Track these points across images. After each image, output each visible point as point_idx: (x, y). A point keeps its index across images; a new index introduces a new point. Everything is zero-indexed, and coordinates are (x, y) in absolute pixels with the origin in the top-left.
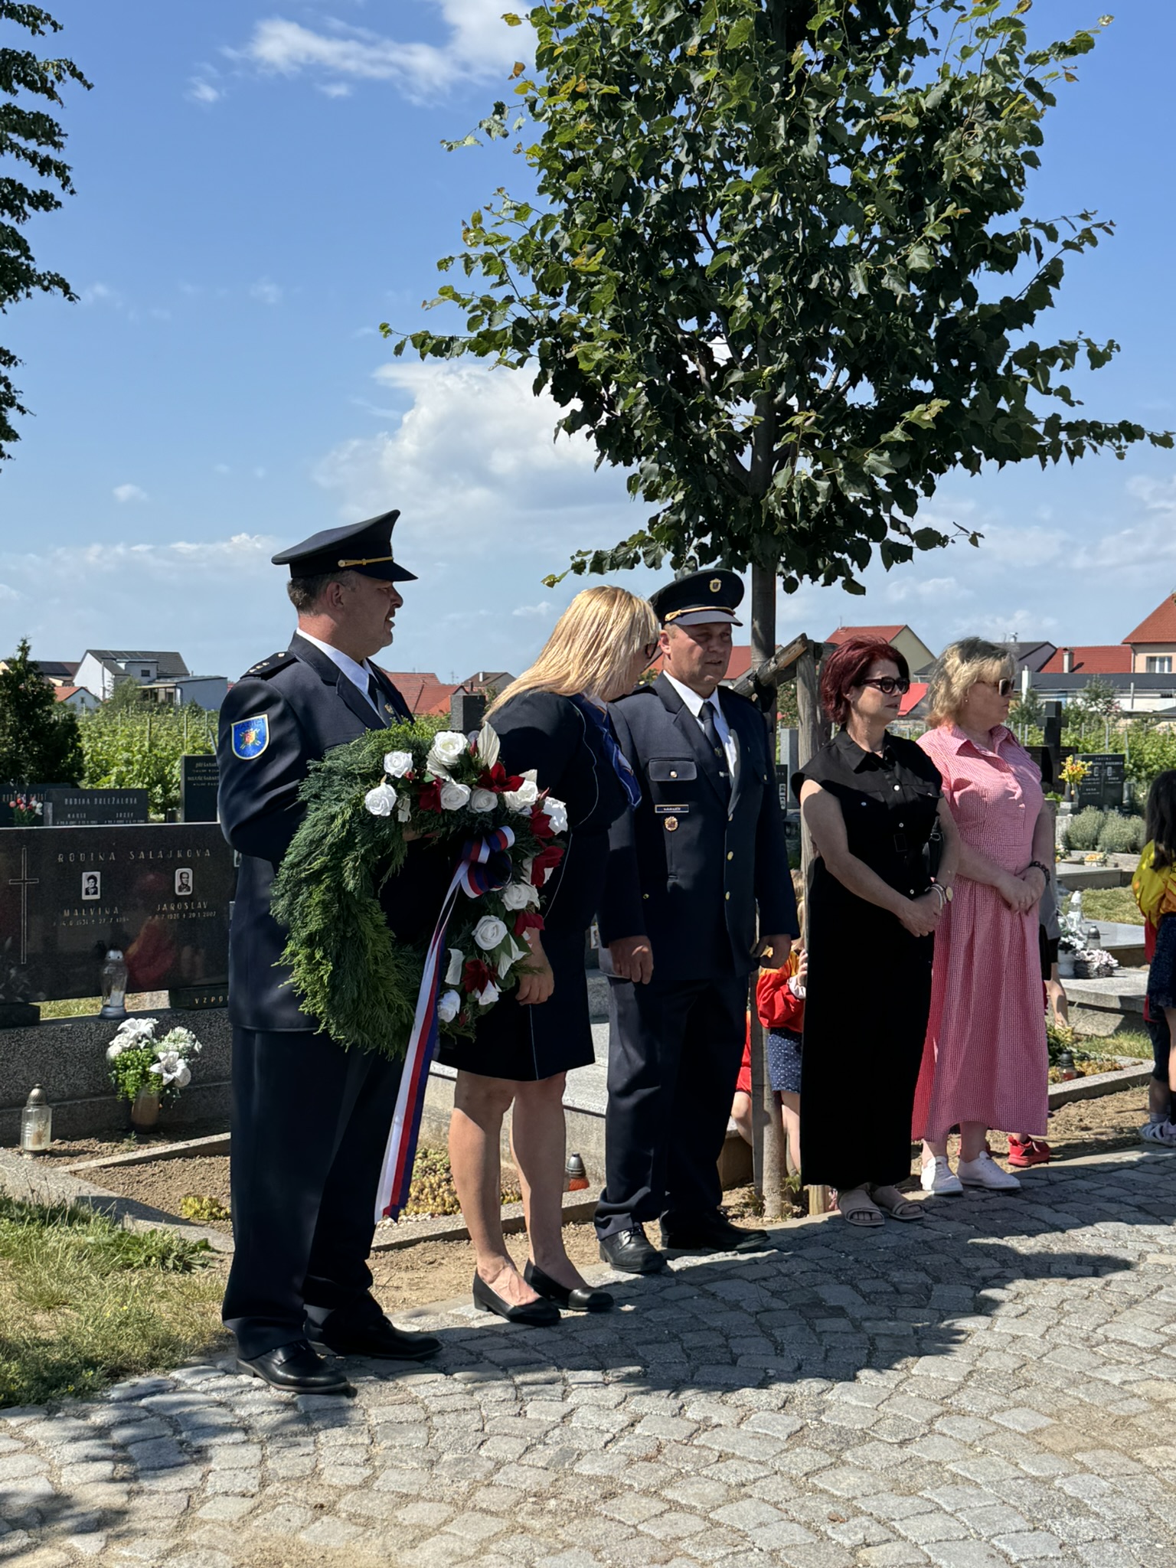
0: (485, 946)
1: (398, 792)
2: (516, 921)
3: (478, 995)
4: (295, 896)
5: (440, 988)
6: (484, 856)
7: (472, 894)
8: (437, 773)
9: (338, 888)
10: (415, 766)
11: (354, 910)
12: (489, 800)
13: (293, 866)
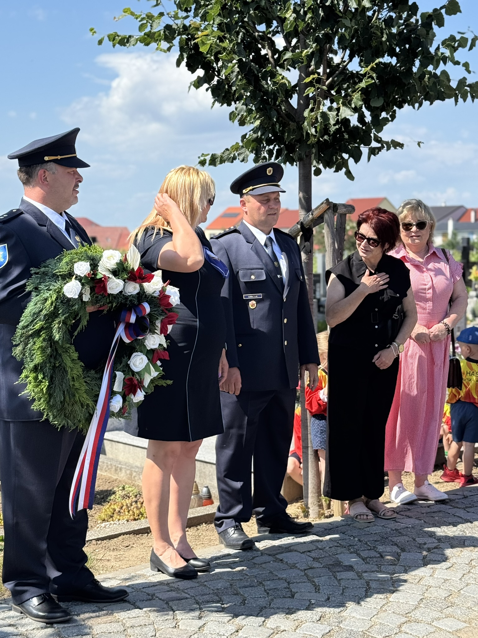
0: (136, 369)
1: (83, 285)
2: (152, 355)
3: (132, 396)
4: (26, 344)
5: (111, 393)
6: (133, 319)
7: (127, 341)
8: (104, 273)
9: (50, 339)
10: (92, 270)
11: (60, 351)
12: (135, 288)
13: (23, 328)
